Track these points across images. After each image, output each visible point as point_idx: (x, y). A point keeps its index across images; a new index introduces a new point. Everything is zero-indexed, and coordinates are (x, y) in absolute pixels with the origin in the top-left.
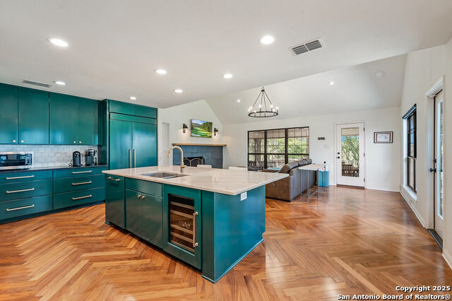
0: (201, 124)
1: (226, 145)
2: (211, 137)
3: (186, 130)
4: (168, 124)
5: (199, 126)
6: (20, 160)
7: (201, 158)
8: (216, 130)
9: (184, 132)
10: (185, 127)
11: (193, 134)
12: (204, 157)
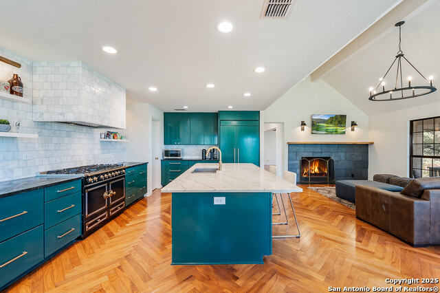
0: (326, 118)
1: (373, 143)
2: (344, 133)
3: (305, 127)
4: (283, 123)
5: (324, 121)
6: (177, 154)
7: (328, 158)
8: (353, 124)
9: (303, 129)
10: (303, 124)
11: (314, 132)
12: (333, 158)
